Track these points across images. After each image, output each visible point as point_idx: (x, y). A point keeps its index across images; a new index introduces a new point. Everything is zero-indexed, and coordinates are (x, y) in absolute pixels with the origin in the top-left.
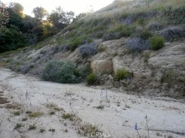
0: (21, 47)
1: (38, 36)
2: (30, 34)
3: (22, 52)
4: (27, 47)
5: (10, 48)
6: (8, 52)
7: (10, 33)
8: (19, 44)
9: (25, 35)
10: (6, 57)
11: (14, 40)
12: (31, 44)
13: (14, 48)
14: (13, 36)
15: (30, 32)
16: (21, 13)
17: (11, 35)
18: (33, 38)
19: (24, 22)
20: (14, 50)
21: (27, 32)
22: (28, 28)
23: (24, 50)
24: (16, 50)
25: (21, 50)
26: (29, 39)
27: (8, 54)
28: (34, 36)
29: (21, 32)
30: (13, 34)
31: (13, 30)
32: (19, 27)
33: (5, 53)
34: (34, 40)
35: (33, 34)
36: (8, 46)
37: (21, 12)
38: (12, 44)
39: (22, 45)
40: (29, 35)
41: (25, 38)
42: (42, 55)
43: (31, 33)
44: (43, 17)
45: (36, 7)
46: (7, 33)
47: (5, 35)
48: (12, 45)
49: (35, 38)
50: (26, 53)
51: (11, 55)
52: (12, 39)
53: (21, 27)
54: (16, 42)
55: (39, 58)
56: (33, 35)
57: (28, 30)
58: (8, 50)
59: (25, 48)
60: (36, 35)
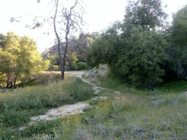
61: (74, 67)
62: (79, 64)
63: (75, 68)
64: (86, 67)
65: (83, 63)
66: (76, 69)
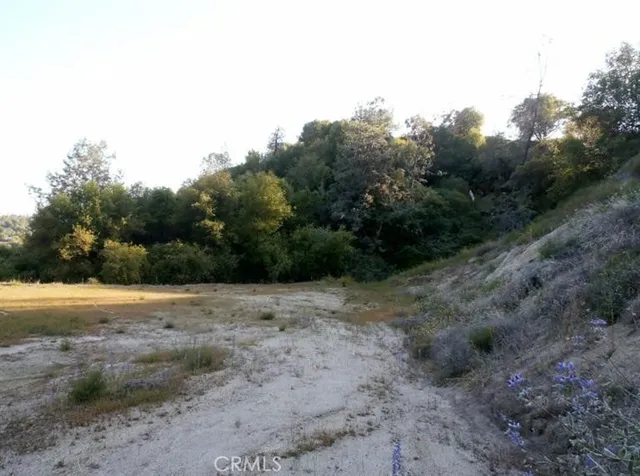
0: (471, 242)
1: (533, 199)
2: (503, 197)
3: (471, 260)
4: (490, 244)
5: (435, 250)
6: (427, 265)
7: (438, 199)
8: (466, 234)
9: (487, 203)
10: (419, 282)
11: (448, 222)
12: (508, 229)
13: (450, 251)
14: (448, 209)
15: (503, 190)
16: (475, 135)
17: (440, 206)
18: (515, 206)
19: (481, 158)
20: (446, 255)
21: (492, 191)
22: (497, 178)
23: (481, 253)
24: (454, 255)
25: (470, 256)
26: (501, 213)
27: (427, 272)
28: (517, 200)
29: (472, 194)
30: (448, 202)
31: (450, 192)
32: (466, 180)
33: (420, 268)
34: (519, 214)
35: (514, 193)
36: (430, 244)
37: (473, 130)
38: (443, 238)
39: (476, 237)
40: (499, 199)
41: (488, 211)
42: (550, 265)
43: (508, 190)
44: (551, 126)
45: (522, 102)
46: (431, 203)
47: (423, 210)
48: (443, 241)
49: (521, 208)
50: (485, 265)
51: (436, 274)
52: (442, 220)
53: (474, 176)
54: (455, 230)
55: (535, 282)
56: (515, 197)
57: (497, 185)
58: (429, 259)
59: (482, 247)
60: (528, 196)
61: (268, 259)
62: (304, 239)
63: (274, 262)
64: (347, 259)
65: (326, 233)
66: (277, 270)
